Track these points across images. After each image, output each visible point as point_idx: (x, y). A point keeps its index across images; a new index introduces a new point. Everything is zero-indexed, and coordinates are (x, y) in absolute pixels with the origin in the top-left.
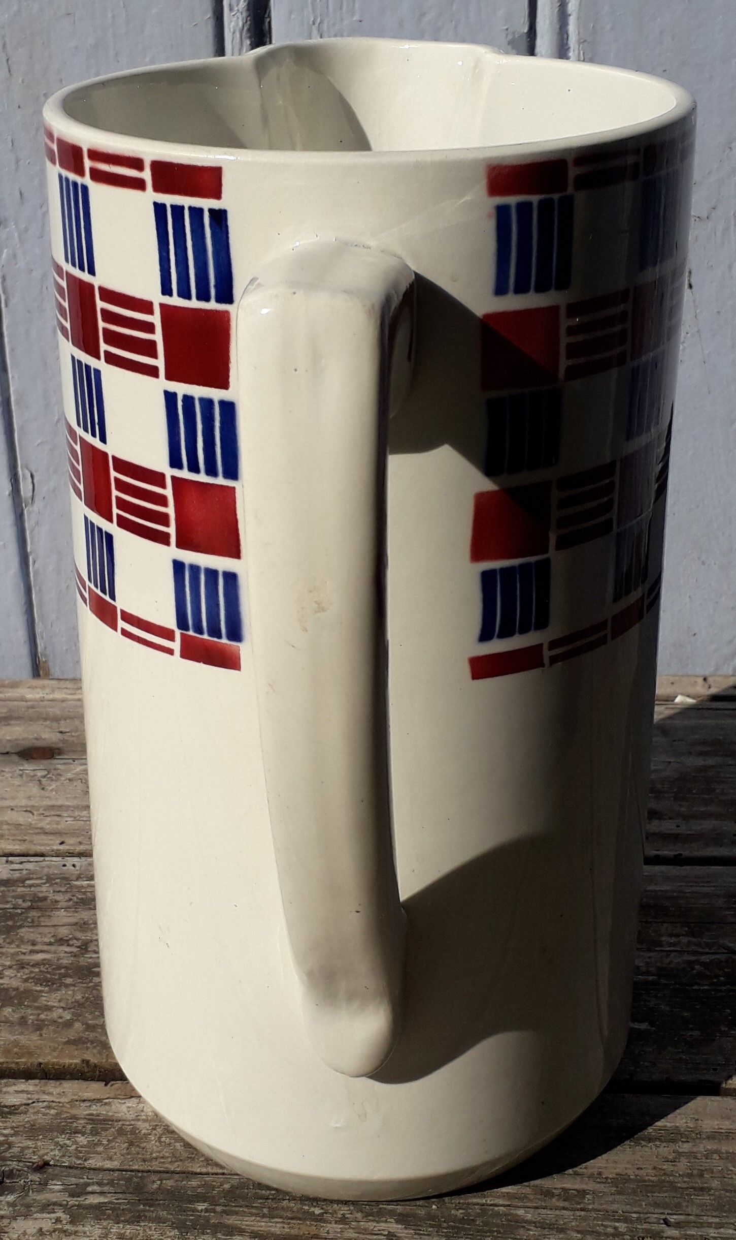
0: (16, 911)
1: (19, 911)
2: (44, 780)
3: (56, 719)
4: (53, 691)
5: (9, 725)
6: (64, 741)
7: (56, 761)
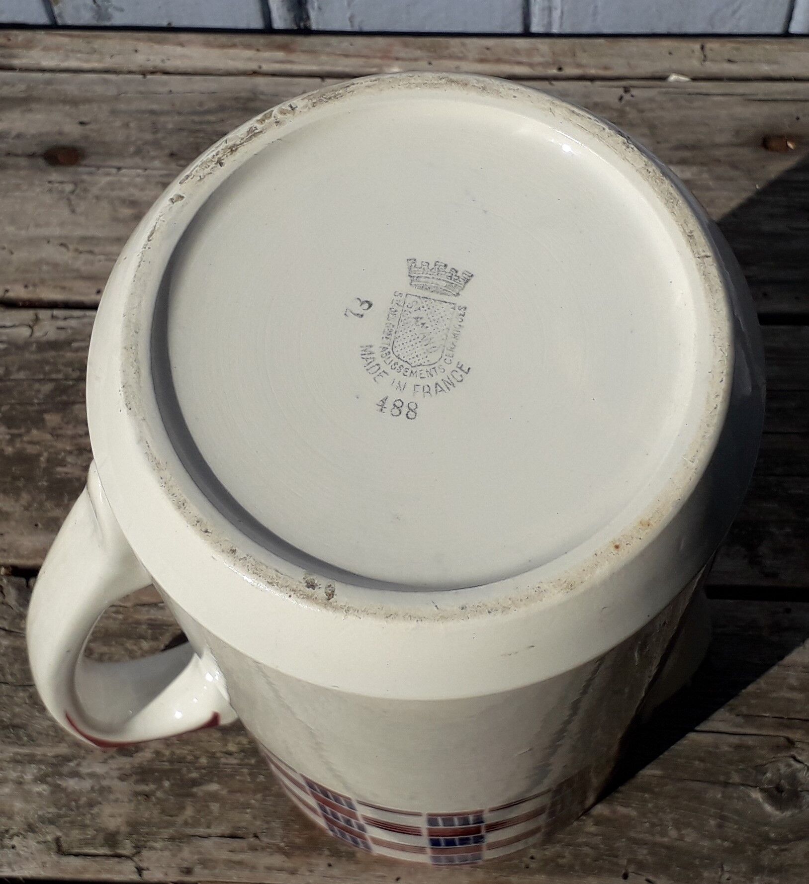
0: (68, 383)
1: (71, 383)
2: (73, 197)
3: (74, 102)
4: (67, 57)
5: (30, 110)
6: (86, 138)
7: (81, 169)
